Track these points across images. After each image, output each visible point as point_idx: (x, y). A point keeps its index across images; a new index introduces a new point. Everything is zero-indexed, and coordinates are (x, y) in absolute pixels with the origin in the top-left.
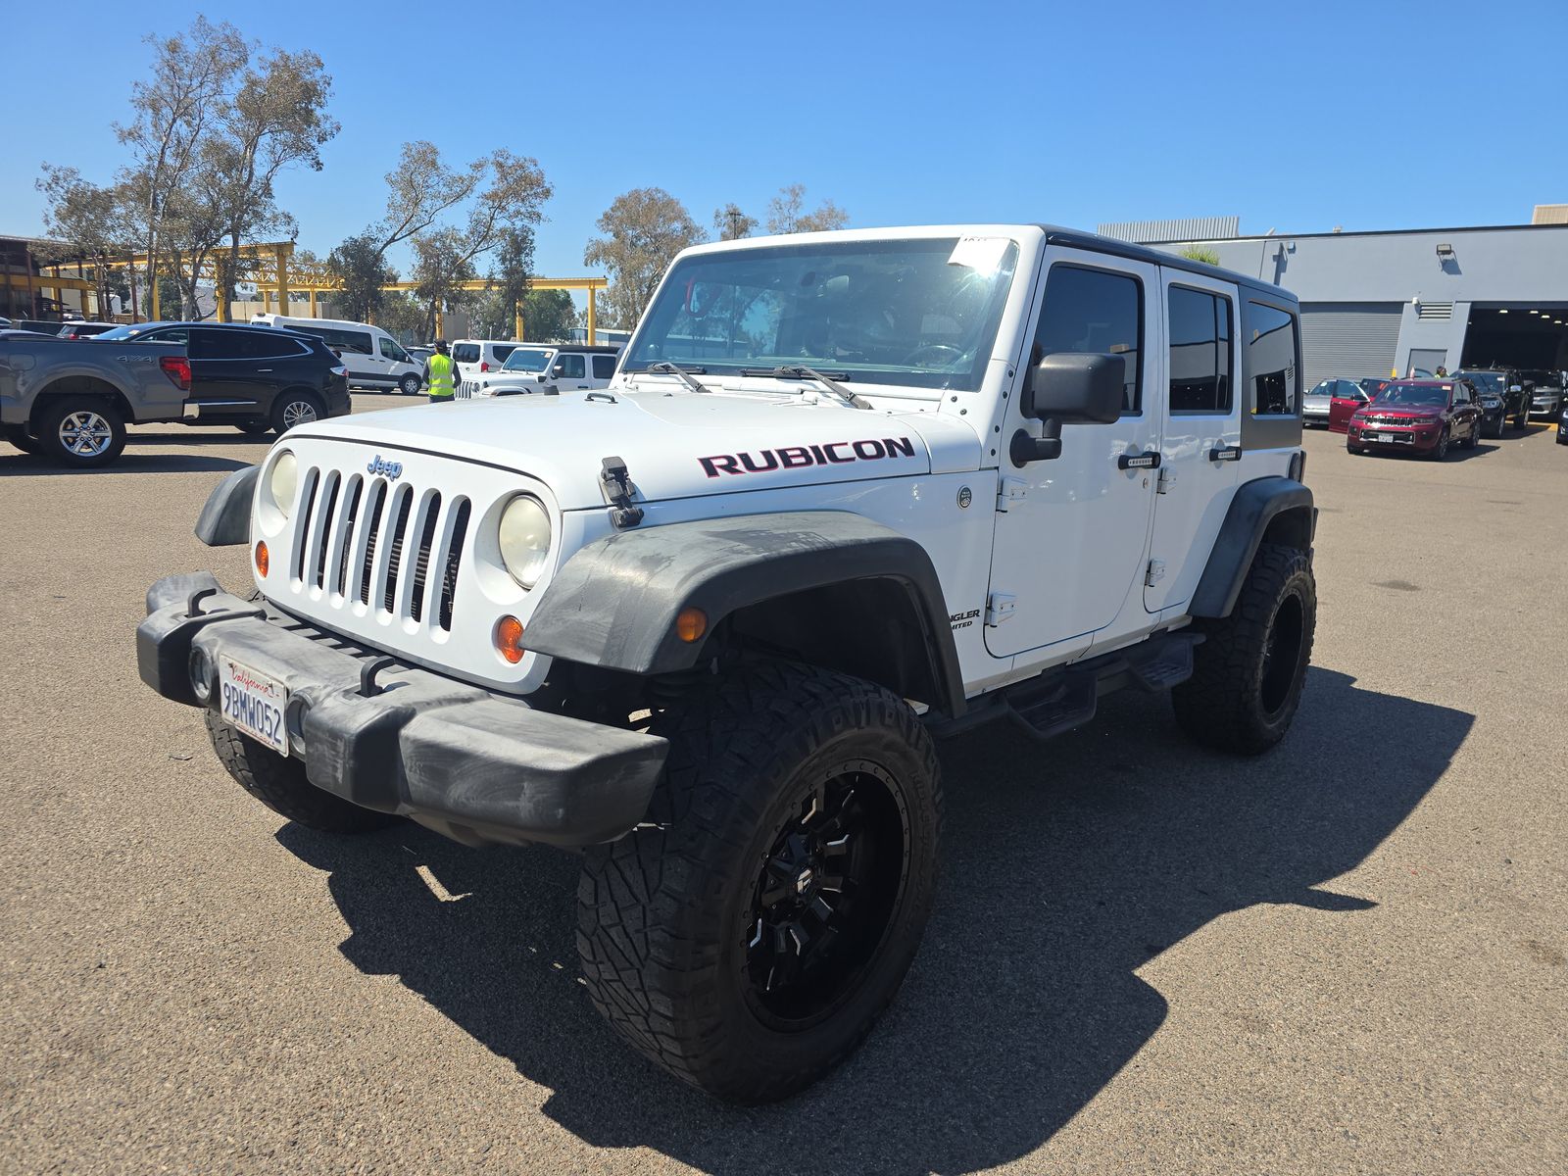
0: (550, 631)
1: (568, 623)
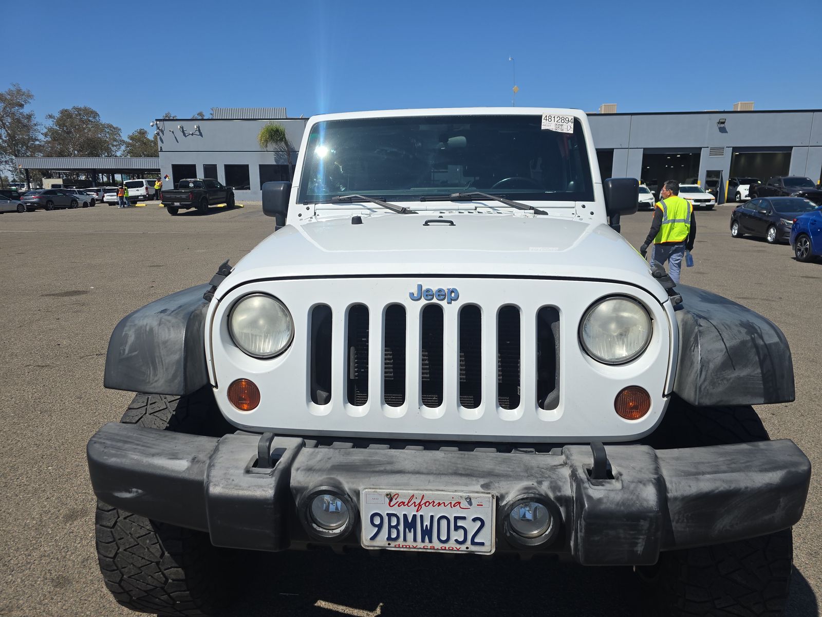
0: (720, 389)
1: (731, 380)
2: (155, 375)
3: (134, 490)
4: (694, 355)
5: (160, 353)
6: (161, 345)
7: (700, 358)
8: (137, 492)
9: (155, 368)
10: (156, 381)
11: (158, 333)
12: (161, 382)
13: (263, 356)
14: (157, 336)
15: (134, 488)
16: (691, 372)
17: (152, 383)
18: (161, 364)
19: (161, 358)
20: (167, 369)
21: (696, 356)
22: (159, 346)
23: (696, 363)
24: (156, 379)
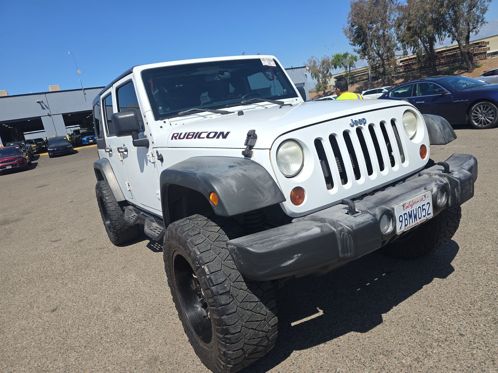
2: (264, 196)
3: (296, 256)
4: (435, 127)
5: (259, 184)
6: (257, 180)
7: (438, 128)
8: (298, 256)
9: (262, 193)
10: (266, 199)
11: (250, 175)
12: (270, 198)
13: (292, 175)
14: (250, 176)
15: (295, 255)
16: (437, 133)
17: (264, 201)
18: (264, 189)
19: (263, 186)
20: (269, 190)
21: (436, 127)
22: (256, 180)
23: (438, 130)
24: (265, 198)
